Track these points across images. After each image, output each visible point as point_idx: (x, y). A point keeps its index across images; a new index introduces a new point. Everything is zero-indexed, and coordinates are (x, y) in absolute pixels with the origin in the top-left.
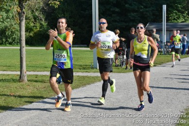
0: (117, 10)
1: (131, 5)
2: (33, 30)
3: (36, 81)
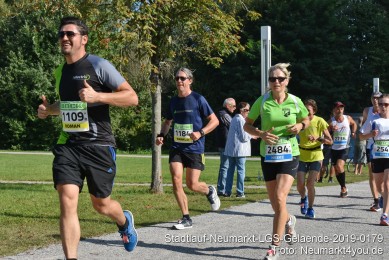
1: (309, 81)
2: (134, 125)
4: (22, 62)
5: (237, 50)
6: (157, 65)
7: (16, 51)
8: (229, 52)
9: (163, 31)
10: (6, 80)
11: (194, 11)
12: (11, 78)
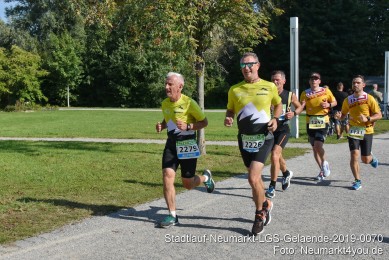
0: (318, 59)
1: (337, 53)
3: (217, 154)
4: (127, 46)
5: (266, 39)
6: (201, 55)
7: (123, 38)
8: (257, 43)
9: (204, 28)
10: (117, 59)
11: (228, 10)
12: (120, 58)
